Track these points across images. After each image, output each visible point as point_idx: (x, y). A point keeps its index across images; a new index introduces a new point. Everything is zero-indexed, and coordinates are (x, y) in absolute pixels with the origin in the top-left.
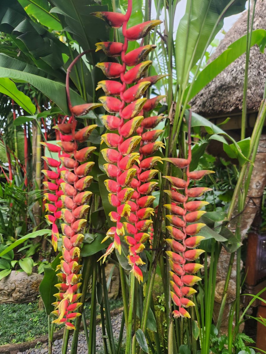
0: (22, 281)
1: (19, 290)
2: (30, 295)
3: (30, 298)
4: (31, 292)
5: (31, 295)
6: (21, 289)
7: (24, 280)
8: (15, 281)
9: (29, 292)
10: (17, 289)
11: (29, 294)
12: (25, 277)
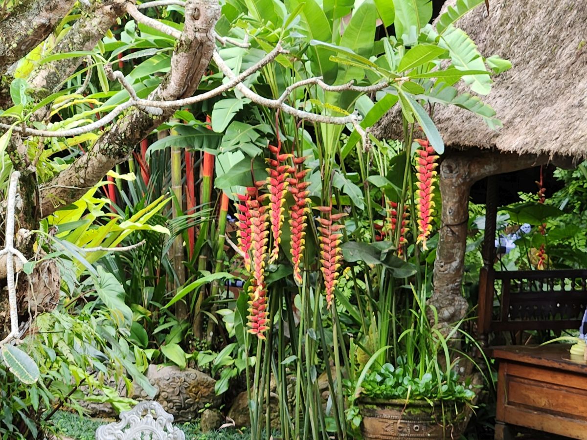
0: (170, 381)
1: (166, 397)
2: (185, 408)
3: (185, 413)
4: (186, 401)
5: (188, 407)
6: (170, 395)
7: (174, 378)
8: (159, 380)
9: (184, 402)
10: (163, 394)
11: (184, 405)
12: (175, 374)
